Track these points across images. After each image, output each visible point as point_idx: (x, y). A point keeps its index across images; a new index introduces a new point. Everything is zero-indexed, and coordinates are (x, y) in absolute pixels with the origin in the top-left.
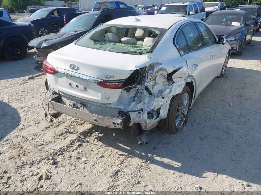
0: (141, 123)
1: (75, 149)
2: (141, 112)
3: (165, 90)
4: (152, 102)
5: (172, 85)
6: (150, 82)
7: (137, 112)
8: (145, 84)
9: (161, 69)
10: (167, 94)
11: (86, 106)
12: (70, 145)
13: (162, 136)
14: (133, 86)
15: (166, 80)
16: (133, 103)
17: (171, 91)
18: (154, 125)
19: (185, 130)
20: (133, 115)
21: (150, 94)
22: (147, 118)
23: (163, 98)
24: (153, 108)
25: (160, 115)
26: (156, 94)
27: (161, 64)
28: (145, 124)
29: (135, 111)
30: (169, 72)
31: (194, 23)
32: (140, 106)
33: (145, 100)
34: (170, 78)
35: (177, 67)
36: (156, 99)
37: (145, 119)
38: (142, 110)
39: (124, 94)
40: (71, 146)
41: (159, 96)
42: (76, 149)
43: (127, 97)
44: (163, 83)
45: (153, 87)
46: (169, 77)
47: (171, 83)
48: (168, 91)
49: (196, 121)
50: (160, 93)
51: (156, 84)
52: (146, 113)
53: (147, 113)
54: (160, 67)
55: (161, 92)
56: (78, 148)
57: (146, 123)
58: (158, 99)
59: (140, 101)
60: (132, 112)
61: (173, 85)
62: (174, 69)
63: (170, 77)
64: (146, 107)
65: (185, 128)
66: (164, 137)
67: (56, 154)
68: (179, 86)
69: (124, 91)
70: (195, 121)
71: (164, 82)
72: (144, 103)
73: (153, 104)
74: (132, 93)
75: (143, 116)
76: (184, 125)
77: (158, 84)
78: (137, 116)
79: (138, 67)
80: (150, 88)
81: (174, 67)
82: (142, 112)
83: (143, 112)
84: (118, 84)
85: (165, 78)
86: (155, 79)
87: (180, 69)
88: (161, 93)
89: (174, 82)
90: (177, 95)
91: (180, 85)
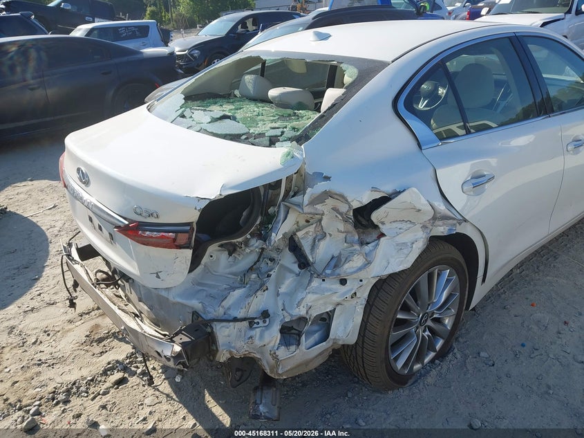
0: (258, 356)
1: (101, 392)
2: (258, 323)
3: (347, 260)
4: (300, 296)
5: (373, 244)
6: (306, 227)
7: (246, 324)
8: (272, 238)
9: (327, 195)
10: (355, 272)
11: (130, 281)
12: (102, 375)
13: (350, 395)
14: (240, 240)
15: (350, 227)
16: (237, 293)
17: (369, 263)
18: (307, 363)
19: (430, 380)
20: (227, 332)
21: (304, 263)
22: (277, 344)
23: (343, 282)
24: (302, 311)
25: (332, 336)
26: (319, 268)
27: (327, 178)
28: (272, 362)
29: (235, 320)
30: (356, 205)
31: (509, 38)
32: (260, 301)
33: (283, 283)
34: (364, 222)
35: (387, 189)
36: (316, 283)
37: (272, 344)
38: (265, 314)
39: (218, 259)
40: (100, 381)
41: (328, 276)
42: (104, 394)
43: (228, 270)
44: (344, 235)
45: (313, 246)
46: (360, 218)
47: (375, 236)
48: (358, 261)
49: (482, 354)
50: (333, 263)
51: (324, 236)
52: (276, 328)
53: (279, 327)
54: (321, 187)
55: (336, 262)
56: (112, 391)
57: (275, 357)
58: (324, 285)
59: (262, 287)
60: (224, 324)
61: (378, 244)
62: (377, 196)
63: (363, 219)
64: (281, 307)
65: (434, 372)
66: (353, 397)
67: (53, 399)
68: (401, 247)
69: (219, 250)
70: (479, 353)
71: (347, 232)
72: (278, 295)
73: (303, 299)
74: (246, 258)
75: (261, 336)
76: (437, 361)
77: (330, 235)
78: (240, 335)
79: (232, 188)
80: (306, 247)
81: (375, 189)
82: (261, 324)
83: (264, 322)
84: (174, 235)
85: (346, 220)
86: (320, 220)
87: (397, 193)
88: (336, 266)
89: (383, 235)
90: (392, 276)
91: (405, 244)
